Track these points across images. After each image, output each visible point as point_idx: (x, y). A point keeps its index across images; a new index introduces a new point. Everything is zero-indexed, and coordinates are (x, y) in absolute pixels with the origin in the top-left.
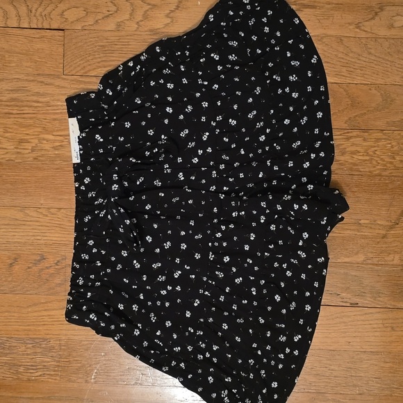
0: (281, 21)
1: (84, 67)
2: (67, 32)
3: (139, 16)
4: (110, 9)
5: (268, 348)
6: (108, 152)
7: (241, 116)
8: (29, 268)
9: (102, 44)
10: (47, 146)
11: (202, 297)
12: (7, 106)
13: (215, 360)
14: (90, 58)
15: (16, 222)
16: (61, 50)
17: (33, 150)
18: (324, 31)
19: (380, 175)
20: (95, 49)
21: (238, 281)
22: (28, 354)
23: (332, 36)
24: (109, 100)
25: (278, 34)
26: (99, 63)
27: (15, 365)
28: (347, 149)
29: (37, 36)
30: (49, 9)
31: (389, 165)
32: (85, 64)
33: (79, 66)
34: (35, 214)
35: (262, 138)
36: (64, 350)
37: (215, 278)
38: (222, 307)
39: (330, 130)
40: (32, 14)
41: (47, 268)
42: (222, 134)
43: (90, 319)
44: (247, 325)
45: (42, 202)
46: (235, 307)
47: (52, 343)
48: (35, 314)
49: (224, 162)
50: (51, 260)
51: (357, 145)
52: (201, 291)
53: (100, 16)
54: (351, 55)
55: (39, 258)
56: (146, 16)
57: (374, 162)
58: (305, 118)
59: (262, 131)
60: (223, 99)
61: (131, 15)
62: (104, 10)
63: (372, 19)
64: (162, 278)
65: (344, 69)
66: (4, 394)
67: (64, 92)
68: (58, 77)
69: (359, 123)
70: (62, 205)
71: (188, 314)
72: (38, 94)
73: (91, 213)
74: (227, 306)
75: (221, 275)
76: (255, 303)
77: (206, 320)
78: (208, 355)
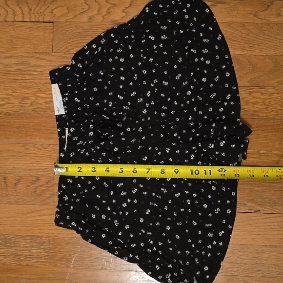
0: (197, 11)
1: (67, 47)
2: (55, 24)
3: (104, 12)
4: (84, 7)
5: (200, 241)
6: (84, 109)
7: (171, 78)
8: (28, 186)
9: (79, 31)
10: (41, 101)
11: (152, 208)
12: (14, 74)
13: (160, 252)
14: (71, 41)
15: (20, 154)
16: (51, 36)
17: (31, 105)
18: (233, 19)
19: (274, 119)
20: (74, 35)
21: (177, 195)
22: (27, 247)
23: (238, 22)
24: (80, 71)
25: (195, 19)
26: (77, 44)
27: (18, 255)
28: (250, 101)
29: (35, 27)
30: (43, 8)
31: (280, 112)
32: (67, 45)
33: (63, 46)
34: (33, 149)
35: (189, 93)
36: (52, 244)
37: (161, 193)
38: (165, 214)
39: (236, 85)
40: (32, 12)
41: (41, 186)
42: (159, 92)
43: (72, 225)
44: (184, 226)
45: (37, 140)
46: (175, 214)
47: (44, 239)
48: (32, 219)
49: (164, 111)
50: (44, 180)
51: (256, 98)
52: (151, 203)
53: (77, 13)
54: (251, 35)
55: (35, 179)
56: (108, 12)
57: (269, 110)
58: (218, 77)
59: (187, 88)
60: (156, 68)
61: (98, 11)
62: (80, 9)
63: (265, 10)
64: (124, 194)
65: (247, 45)
66: (10, 275)
67: (53, 65)
68: (49, 54)
69: (258, 82)
70: (51, 142)
71: (142, 220)
72: (35, 66)
73: (75, 151)
74: (169, 213)
75: (165, 191)
76: (190, 211)
77: (154, 225)
78: (155, 249)
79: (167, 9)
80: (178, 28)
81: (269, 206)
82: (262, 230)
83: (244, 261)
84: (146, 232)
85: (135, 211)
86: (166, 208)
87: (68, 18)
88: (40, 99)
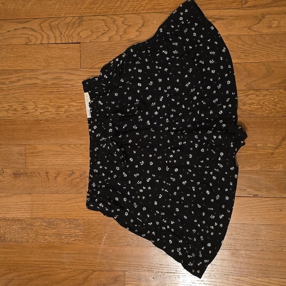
0: (203, 29)
1: (92, 63)
2: (82, 44)
3: (121, 32)
4: (105, 29)
5: (204, 222)
6: (106, 111)
7: (181, 86)
8: (66, 178)
9: (101, 49)
10: (73, 109)
11: (163, 193)
12: (51, 87)
13: (173, 230)
14: (95, 58)
15: (58, 153)
16: (79, 54)
17: (65, 112)
18: (229, 33)
19: (267, 117)
20: (98, 53)
21: (184, 183)
22: (66, 228)
23: (234, 35)
24: (106, 81)
25: (202, 36)
26: (100, 60)
27: (59, 234)
28: (247, 102)
29: (66, 48)
30: (71, 32)
31: (273, 110)
32: (93, 61)
33: (89, 63)
34: (67, 148)
35: (195, 98)
36: (87, 225)
37: (171, 181)
38: (175, 199)
39: (235, 91)
40: (63, 36)
41: (76, 178)
42: (171, 97)
43: (100, 206)
44: (190, 209)
45: (71, 141)
46: (183, 198)
47: (80, 221)
48: (70, 205)
49: (173, 113)
50: (78, 174)
51: (252, 99)
52: (163, 190)
53: (99, 34)
54: (246, 45)
55: (71, 173)
56: (125, 32)
57: (264, 109)
58: (220, 85)
59: (194, 94)
60: (170, 77)
61: (117, 32)
62: (102, 30)
63: (258, 23)
64: (140, 182)
65: (242, 55)
66: (54, 251)
67: (81, 78)
68: (78, 70)
69: (253, 86)
70: (82, 142)
71: (156, 203)
72: (67, 80)
73: (99, 146)
74: (178, 198)
75: (174, 180)
76: (195, 196)
77: (166, 207)
78: (168, 227)
79: (178, 28)
80: (187, 44)
81: (266, 191)
82: (260, 211)
83: (245, 238)
84: (160, 213)
85: (150, 195)
86: (175, 193)
87: (92, 39)
88: (72, 107)
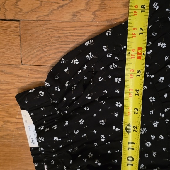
1: (41, 58)
2: (22, 23)
9: (58, 35)
14: (46, 49)
20: (51, 40)
26: (55, 53)
32: (42, 55)
33: (36, 56)
53: (55, 6)
56: (102, 6)
67: (24, 81)
68: (17, 67)
87: (41, 14)
88: (9, 124)
